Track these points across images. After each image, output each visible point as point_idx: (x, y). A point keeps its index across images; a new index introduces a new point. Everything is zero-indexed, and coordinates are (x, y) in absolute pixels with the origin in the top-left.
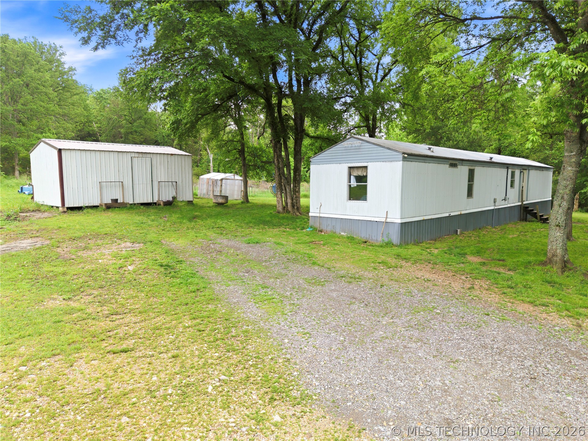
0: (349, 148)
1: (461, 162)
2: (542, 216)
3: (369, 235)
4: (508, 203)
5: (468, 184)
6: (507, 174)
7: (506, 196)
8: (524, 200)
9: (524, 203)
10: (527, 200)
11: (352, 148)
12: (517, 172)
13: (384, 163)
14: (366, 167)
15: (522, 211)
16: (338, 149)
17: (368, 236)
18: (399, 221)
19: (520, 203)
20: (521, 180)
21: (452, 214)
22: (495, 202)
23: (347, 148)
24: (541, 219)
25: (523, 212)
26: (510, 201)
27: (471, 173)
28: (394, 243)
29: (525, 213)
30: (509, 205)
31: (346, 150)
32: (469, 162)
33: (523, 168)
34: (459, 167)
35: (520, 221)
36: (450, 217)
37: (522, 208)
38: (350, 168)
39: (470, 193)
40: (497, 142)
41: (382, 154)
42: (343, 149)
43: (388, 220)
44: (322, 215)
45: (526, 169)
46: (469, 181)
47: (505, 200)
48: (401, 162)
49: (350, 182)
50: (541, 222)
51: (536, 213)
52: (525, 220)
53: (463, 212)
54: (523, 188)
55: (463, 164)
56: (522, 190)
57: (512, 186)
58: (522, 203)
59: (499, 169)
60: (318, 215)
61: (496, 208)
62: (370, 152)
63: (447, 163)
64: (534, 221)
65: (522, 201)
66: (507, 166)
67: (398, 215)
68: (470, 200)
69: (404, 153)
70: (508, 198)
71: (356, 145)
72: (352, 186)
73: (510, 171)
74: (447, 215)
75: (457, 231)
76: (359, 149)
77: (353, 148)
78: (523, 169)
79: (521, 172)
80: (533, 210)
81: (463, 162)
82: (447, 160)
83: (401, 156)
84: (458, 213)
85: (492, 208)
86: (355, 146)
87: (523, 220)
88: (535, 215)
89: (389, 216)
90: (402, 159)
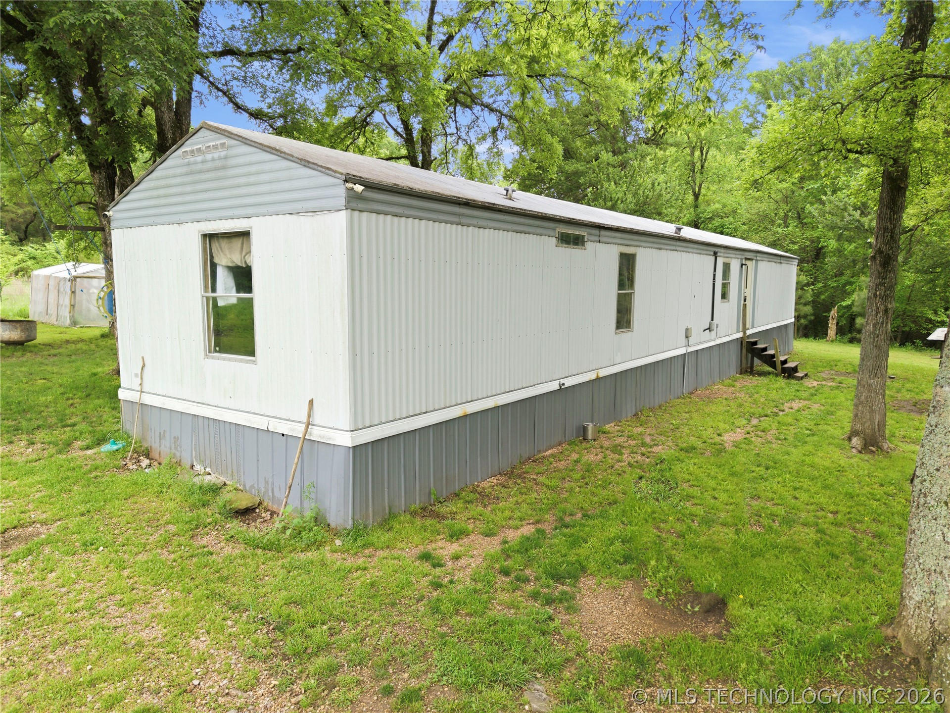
0: (199, 167)
1: (596, 232)
2: (785, 362)
3: (267, 483)
4: (717, 337)
5: (619, 295)
6: (715, 270)
7: (712, 320)
8: (747, 327)
9: (749, 332)
10: (753, 327)
11: (206, 166)
12: (735, 265)
13: (294, 217)
14: (248, 235)
15: (744, 351)
17: (262, 486)
18: (346, 440)
19: (740, 335)
20: (743, 283)
21: (569, 382)
22: (687, 337)
23: (194, 168)
24: (784, 370)
25: (747, 355)
26: (722, 330)
27: (627, 264)
28: (333, 525)
29: (750, 355)
30: (719, 341)
31: (192, 173)
32: (618, 235)
33: (747, 256)
34: (588, 245)
35: (741, 374)
36: (562, 390)
37: (744, 344)
38: (210, 238)
39: (624, 319)
40: (692, 210)
41: (287, 185)
42: (185, 170)
43: (316, 434)
44: (148, 400)
45: (752, 260)
46: (621, 286)
47: (709, 329)
48: (343, 216)
49: (214, 290)
50: (784, 377)
51: (773, 356)
52: (749, 370)
53: (603, 373)
54: (745, 300)
55: (602, 239)
56: (745, 306)
57: (724, 296)
58: (745, 333)
59: (696, 257)
60: (137, 397)
61: (690, 349)
62: (252, 179)
63: (551, 232)
64: (769, 373)
65: (745, 329)
66: (715, 250)
67: (344, 419)
68: (626, 336)
69: (349, 179)
70: (717, 325)
71: (218, 155)
72: (221, 303)
73: (720, 261)
74: (554, 386)
75: (585, 429)
76: (224, 168)
77: (209, 165)
78: (746, 259)
79: (742, 265)
80: (765, 349)
81: (603, 233)
82: (551, 225)
83: (341, 191)
84: (592, 376)
85: (682, 351)
86: (214, 159)
87: (746, 372)
88: (770, 360)
89: (317, 418)
90: (343, 201)
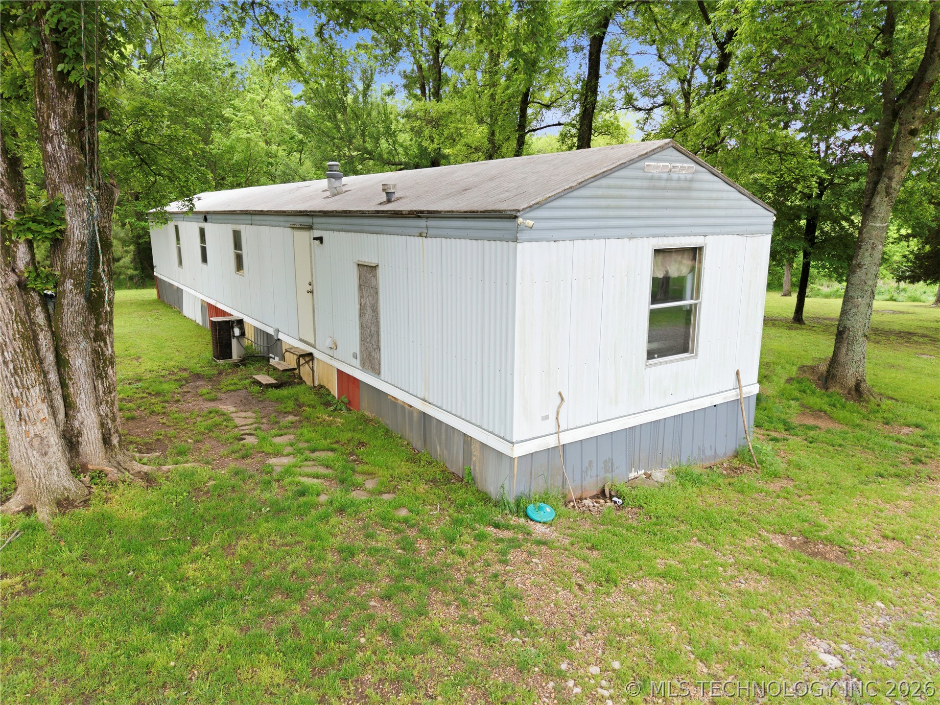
0: (663, 184)
3: (700, 450)
11: (669, 184)
14: (695, 252)
16: (628, 183)
17: (695, 455)
23: (657, 183)
31: (654, 188)
38: (657, 252)
42: (645, 184)
44: (567, 438)
60: (551, 442)
71: (682, 177)
76: (689, 189)
77: (673, 184)
83: (771, 220)
86: (679, 180)
